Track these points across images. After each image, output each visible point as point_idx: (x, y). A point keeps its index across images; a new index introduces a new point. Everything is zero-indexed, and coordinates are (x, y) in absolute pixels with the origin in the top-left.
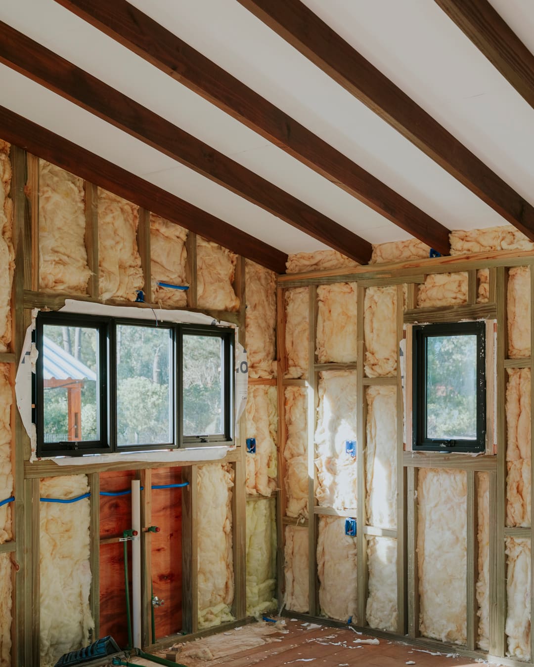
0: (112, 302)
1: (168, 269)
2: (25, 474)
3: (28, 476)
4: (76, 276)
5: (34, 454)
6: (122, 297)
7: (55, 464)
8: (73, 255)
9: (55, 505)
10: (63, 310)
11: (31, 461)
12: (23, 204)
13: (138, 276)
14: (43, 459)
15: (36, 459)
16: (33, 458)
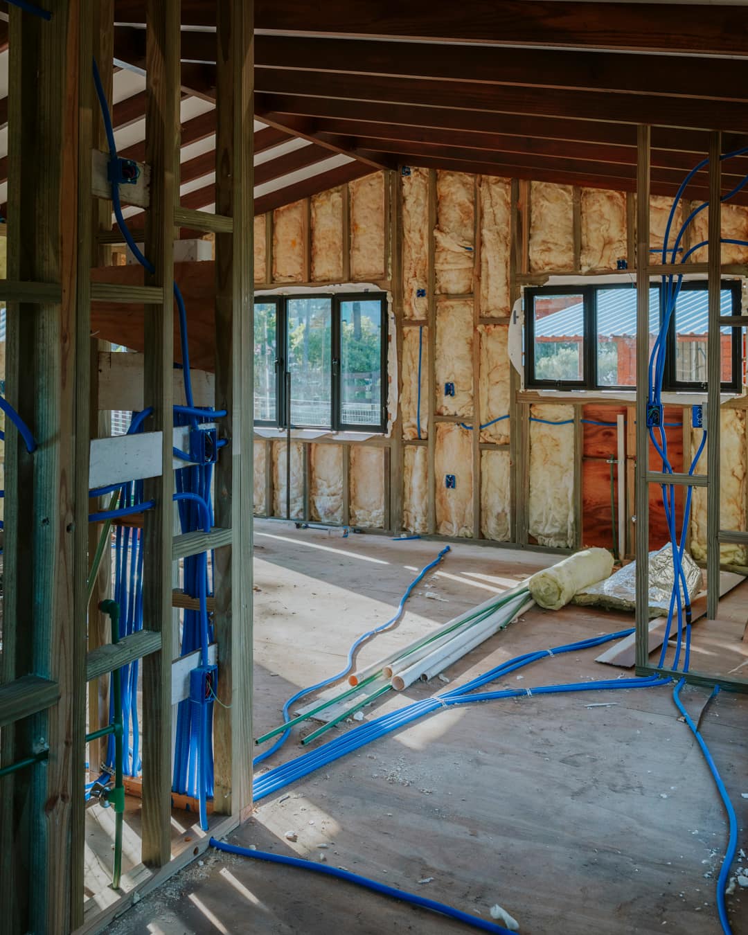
0: (592, 272)
1: (659, 235)
2: (517, 400)
3: (519, 401)
4: (561, 258)
5: (522, 386)
6: (605, 267)
7: (538, 395)
8: (559, 243)
9: (544, 424)
10: (547, 284)
11: (521, 391)
12: (516, 214)
13: (623, 248)
14: (529, 390)
15: (524, 390)
16: (522, 390)
